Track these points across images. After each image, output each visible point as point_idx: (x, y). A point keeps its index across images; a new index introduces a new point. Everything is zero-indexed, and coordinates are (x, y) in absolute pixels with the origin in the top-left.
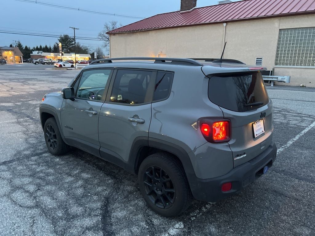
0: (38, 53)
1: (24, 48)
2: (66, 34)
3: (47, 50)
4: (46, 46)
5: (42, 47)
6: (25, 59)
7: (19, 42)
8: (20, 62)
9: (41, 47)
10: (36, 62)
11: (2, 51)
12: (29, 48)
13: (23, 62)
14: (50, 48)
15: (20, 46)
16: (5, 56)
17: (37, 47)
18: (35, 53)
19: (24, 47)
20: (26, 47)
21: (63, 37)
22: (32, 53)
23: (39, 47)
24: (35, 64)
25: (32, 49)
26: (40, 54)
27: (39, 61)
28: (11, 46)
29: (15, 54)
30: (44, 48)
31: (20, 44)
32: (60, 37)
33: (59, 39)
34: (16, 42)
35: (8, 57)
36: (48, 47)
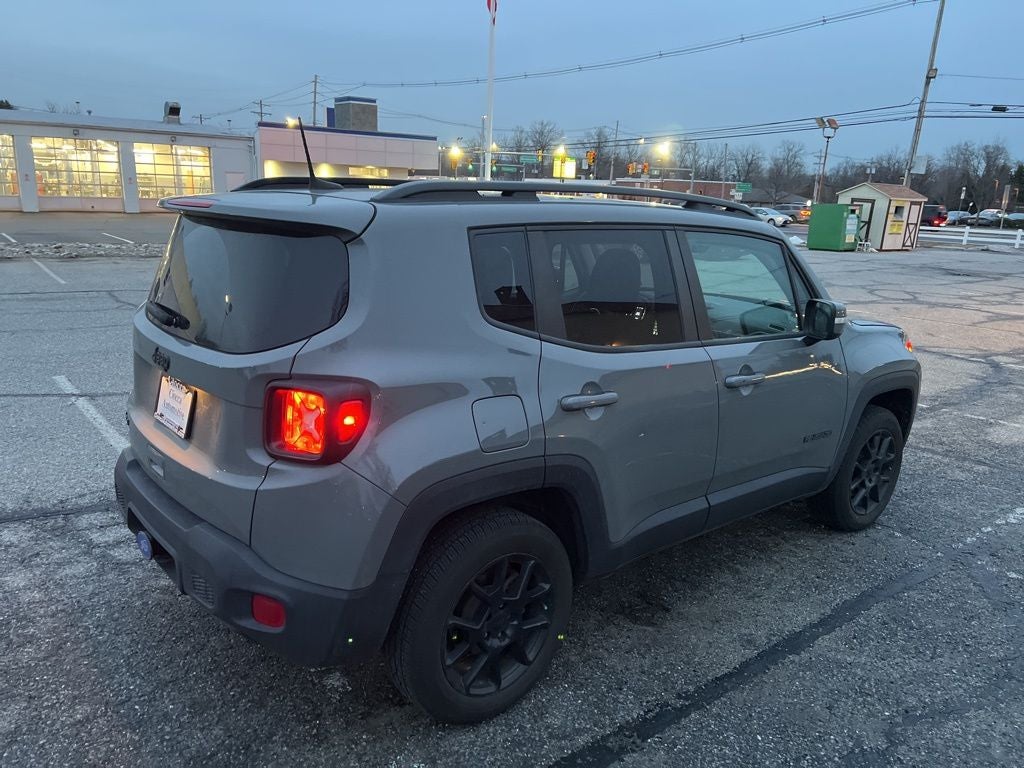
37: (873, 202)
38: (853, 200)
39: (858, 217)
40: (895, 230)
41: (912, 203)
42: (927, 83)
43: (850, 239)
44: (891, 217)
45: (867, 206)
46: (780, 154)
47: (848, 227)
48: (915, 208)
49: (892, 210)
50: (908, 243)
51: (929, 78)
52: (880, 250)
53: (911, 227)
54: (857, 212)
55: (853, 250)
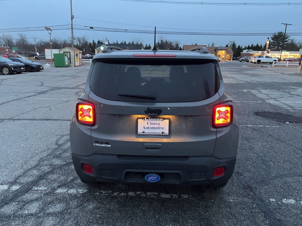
0: (247, 52)
1: (237, 48)
2: (281, 31)
3: (257, 48)
4: (257, 45)
5: (254, 46)
6: (235, 57)
7: (234, 43)
8: (229, 60)
9: (252, 45)
10: (242, 60)
11: (218, 50)
12: (241, 47)
13: (233, 59)
14: (261, 47)
15: (234, 45)
16: (219, 55)
17: (249, 46)
18: (245, 51)
19: (237, 46)
20: (239, 46)
21: (277, 34)
22: (242, 52)
23: (250, 46)
24: (241, 61)
25: (243, 48)
26: (248, 52)
27: (244, 59)
28: (227, 46)
29: (227, 53)
30: (255, 47)
31: (235, 44)
32: (273, 34)
33: (272, 36)
34: (232, 42)
35: (221, 55)
36: (260, 45)
37: (70, 53)
38: (64, 52)
39: (67, 57)
40: (77, 61)
41: (80, 53)
42: (72, 19)
43: (67, 63)
44: (75, 57)
45: (69, 54)
46: (18, 38)
47: (66, 60)
48: (80, 54)
49: (75, 55)
50: (81, 64)
51: (72, 18)
52: (75, 66)
53: (80, 59)
54: (67, 55)
55: (68, 67)
